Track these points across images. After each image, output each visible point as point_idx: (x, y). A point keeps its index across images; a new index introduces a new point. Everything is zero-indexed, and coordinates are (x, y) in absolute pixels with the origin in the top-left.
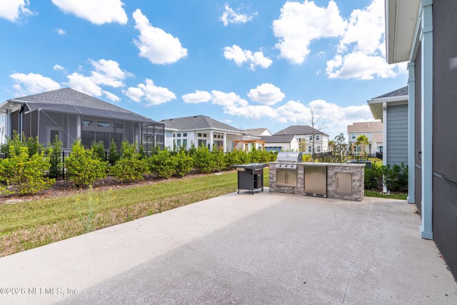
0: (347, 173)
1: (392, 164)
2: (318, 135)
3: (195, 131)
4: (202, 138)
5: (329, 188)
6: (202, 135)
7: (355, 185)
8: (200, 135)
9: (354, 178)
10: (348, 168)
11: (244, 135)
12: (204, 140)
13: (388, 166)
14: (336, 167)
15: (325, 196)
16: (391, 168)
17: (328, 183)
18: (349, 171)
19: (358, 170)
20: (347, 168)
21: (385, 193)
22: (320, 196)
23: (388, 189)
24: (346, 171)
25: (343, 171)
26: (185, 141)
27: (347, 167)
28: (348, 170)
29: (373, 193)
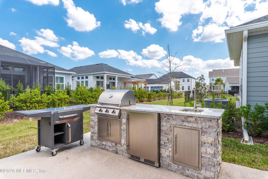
0: (192, 129)
1: (253, 104)
2: (188, 78)
3: (93, 74)
4: (100, 80)
5: (163, 151)
6: (100, 78)
7: (206, 153)
8: (98, 77)
9: (204, 138)
10: (194, 119)
11: (132, 77)
12: (101, 81)
13: (249, 106)
14: (174, 117)
15: (157, 164)
16: (253, 109)
17: (162, 142)
18: (195, 125)
19: (211, 124)
20: (190, 119)
21: (246, 141)
22: (149, 162)
23: (250, 135)
24: (190, 125)
25: (185, 124)
26: (87, 82)
27: (192, 117)
28: (193, 122)
29: (231, 141)
